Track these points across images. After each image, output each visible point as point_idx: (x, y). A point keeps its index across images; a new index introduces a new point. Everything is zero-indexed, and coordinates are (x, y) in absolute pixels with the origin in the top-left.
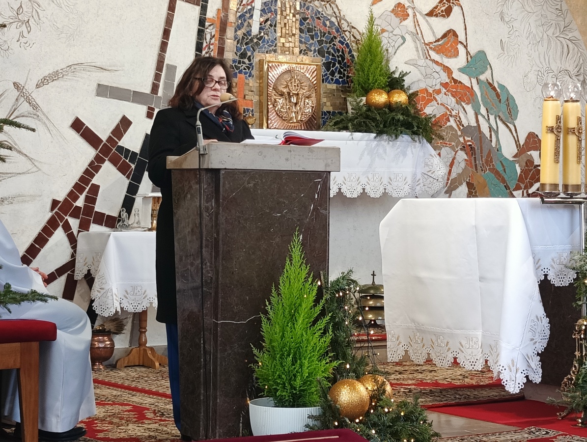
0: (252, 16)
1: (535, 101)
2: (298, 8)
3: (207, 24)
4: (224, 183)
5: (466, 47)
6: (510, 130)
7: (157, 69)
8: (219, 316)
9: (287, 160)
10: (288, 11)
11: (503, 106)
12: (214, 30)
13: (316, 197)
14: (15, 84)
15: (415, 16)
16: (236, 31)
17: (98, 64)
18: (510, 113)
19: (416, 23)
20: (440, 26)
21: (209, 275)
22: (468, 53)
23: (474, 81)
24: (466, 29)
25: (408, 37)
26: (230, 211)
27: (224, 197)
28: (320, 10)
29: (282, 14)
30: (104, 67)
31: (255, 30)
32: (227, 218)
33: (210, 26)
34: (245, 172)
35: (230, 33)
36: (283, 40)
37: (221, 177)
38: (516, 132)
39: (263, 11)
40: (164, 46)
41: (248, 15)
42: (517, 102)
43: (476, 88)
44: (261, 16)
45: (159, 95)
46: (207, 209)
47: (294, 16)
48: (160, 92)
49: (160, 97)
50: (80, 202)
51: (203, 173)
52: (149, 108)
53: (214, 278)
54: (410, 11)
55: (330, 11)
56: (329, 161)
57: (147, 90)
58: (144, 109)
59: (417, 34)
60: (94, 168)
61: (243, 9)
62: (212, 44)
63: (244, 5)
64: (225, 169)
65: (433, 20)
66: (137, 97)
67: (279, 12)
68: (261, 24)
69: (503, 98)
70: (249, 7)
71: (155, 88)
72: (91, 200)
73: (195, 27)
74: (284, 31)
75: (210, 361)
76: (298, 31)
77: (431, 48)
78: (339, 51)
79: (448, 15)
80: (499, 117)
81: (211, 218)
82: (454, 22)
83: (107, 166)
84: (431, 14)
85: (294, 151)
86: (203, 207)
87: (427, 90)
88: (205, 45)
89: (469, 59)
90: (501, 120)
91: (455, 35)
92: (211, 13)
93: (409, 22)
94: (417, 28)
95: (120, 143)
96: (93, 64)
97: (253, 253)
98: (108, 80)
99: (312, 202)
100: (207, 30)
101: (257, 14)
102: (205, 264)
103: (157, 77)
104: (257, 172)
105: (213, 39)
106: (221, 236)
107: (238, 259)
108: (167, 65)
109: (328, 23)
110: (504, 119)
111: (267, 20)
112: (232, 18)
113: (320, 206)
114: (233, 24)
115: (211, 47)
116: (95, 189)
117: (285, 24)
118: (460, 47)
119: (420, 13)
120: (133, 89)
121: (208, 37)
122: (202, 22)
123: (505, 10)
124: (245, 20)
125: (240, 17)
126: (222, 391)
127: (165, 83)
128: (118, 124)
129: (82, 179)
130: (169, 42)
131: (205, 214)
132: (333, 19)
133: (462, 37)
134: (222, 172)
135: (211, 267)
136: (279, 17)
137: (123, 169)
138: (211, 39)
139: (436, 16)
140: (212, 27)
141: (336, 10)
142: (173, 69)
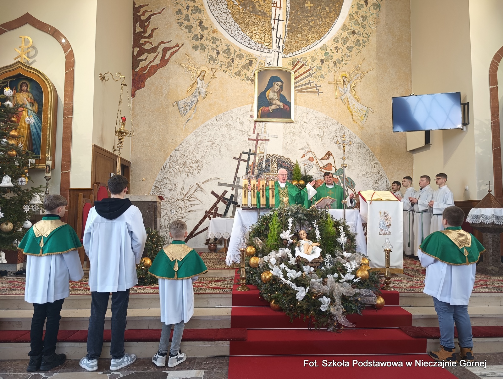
0: (262, 163)
1: (362, 181)
2: (277, 160)
3: (249, 166)
5: (335, 167)
6: (353, 190)
7: (235, 178)
10: (274, 161)
11: (350, 184)
14: (196, 183)
15: (316, 160)
16: (258, 167)
18: (352, 185)
19: (317, 162)
20: (325, 162)
22: (336, 169)
23: (338, 177)
24: (335, 162)
25: (314, 166)
28: (284, 160)
29: (272, 162)
30: (220, 178)
31: (264, 167)
35: (256, 168)
36: (272, 169)
38: (355, 191)
39: (266, 162)
40: (237, 172)
42: (355, 182)
43: (339, 179)
44: (265, 163)
47: (276, 163)
49: (235, 185)
50: (213, 211)
54: (315, 159)
55: (287, 161)
57: (232, 183)
58: (231, 188)
60: (217, 202)
63: (260, 161)
65: (323, 161)
66: (229, 185)
67: (271, 162)
68: (265, 165)
69: (349, 181)
70: (262, 161)
71: (234, 182)
72: (216, 210)
73: (246, 167)
74: (272, 167)
76: (277, 166)
77: (322, 168)
78: (290, 171)
79: (328, 159)
80: (348, 187)
82: (331, 160)
83: (221, 202)
84: (322, 159)
87: (321, 180)
88: (248, 171)
89: (336, 171)
91: (331, 164)
92: (250, 163)
93: (314, 162)
94: (317, 163)
95: (224, 197)
96: (217, 178)
98: (221, 181)
103: (235, 180)
105: (251, 170)
108: (238, 176)
109: (287, 164)
110: (350, 187)
111: (267, 164)
112: (256, 164)
115: (250, 172)
116: (217, 208)
117: (273, 165)
118: (333, 167)
119: (318, 159)
120: (228, 183)
121: (249, 169)
123: (349, 156)
125: (259, 164)
127: (237, 181)
128: (224, 192)
129: (213, 205)
133: (333, 165)
136: (271, 163)
137: (225, 203)
139: (324, 159)
140: (251, 167)
141: (289, 160)
142: (239, 178)
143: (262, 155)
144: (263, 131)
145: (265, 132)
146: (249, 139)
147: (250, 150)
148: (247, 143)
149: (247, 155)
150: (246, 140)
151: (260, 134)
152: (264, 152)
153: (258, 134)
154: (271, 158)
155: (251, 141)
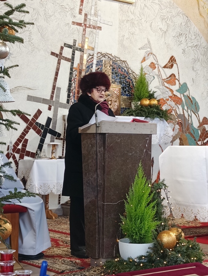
0: (92, 67)
1: (206, 104)
2: (111, 64)
4: (108, 140)
5: (179, 81)
6: (196, 116)
7: (53, 89)
8: (105, 201)
9: (134, 129)
10: (107, 65)
11: (194, 106)
12: (77, 72)
13: (147, 146)
15: (158, 67)
17: (28, 87)
18: (196, 109)
19: (159, 71)
20: (169, 72)
21: (100, 182)
22: (180, 83)
23: (182, 95)
24: (179, 74)
25: (156, 77)
26: (110, 152)
27: (107, 146)
28: (120, 64)
29: (104, 66)
30: (30, 88)
32: (108, 156)
33: (75, 71)
34: (116, 135)
35: (83, 74)
37: (106, 137)
38: (199, 117)
39: (97, 64)
40: (56, 79)
41: (91, 66)
42: (199, 104)
43: (183, 98)
44: (96, 67)
45: (53, 100)
46: (100, 151)
47: (110, 67)
48: (54, 99)
49: (54, 101)
50: (20, 147)
51: (98, 135)
52: (49, 106)
53: (102, 183)
54: (156, 66)
55: (124, 65)
56: (152, 130)
57: (48, 98)
58: (47, 106)
59: (159, 76)
60: (26, 132)
61: (89, 64)
62: (76, 79)
63: (89, 62)
64: (108, 133)
65: (166, 69)
66: (44, 101)
68: (96, 70)
69: (194, 103)
70: (91, 63)
71: (52, 97)
72: (25, 146)
73: (69, 71)
75: (100, 222)
76: (111, 73)
77: (165, 81)
79: (172, 68)
80: (192, 110)
81: (101, 156)
82: (174, 70)
83: (31, 131)
84: (165, 67)
85: (137, 125)
86: (98, 150)
87: (163, 99)
88: (73, 79)
89: (180, 86)
90: (193, 112)
91: (175, 76)
92: (75, 65)
93: (156, 70)
94: (159, 73)
95: (37, 121)
96: (26, 87)
97: (120, 172)
98: (32, 93)
99: (145, 148)
100: (74, 73)
101: (94, 66)
102: (99, 177)
103: (53, 92)
104: (121, 135)
105: (76, 76)
106: (106, 164)
107: (113, 174)
108: (57, 87)
109: (123, 70)
110: (194, 111)
111: (98, 69)
112: (84, 68)
113: (148, 150)
114: (85, 70)
115: (75, 80)
116: (26, 141)
117: (106, 70)
118: (177, 81)
119: (161, 67)
120: (42, 98)
122: (71, 69)
123: (194, 66)
124: (89, 69)
125: (87, 67)
126: (106, 236)
127: (56, 95)
128: (36, 113)
129: (21, 137)
130: (58, 78)
131: (99, 154)
132: (126, 69)
133: (177, 77)
134: (107, 135)
135: (101, 178)
137: (38, 132)
138: (75, 76)
140: (76, 71)
141: (126, 65)
142: (59, 89)
143: (91, 52)
144: (93, 12)
145: (96, 15)
146: (74, 23)
147: (75, 41)
148: (71, 29)
149: (70, 50)
150: (68, 24)
151: (89, 17)
152: (93, 47)
153: (86, 15)
154: (103, 59)
155: (77, 26)
